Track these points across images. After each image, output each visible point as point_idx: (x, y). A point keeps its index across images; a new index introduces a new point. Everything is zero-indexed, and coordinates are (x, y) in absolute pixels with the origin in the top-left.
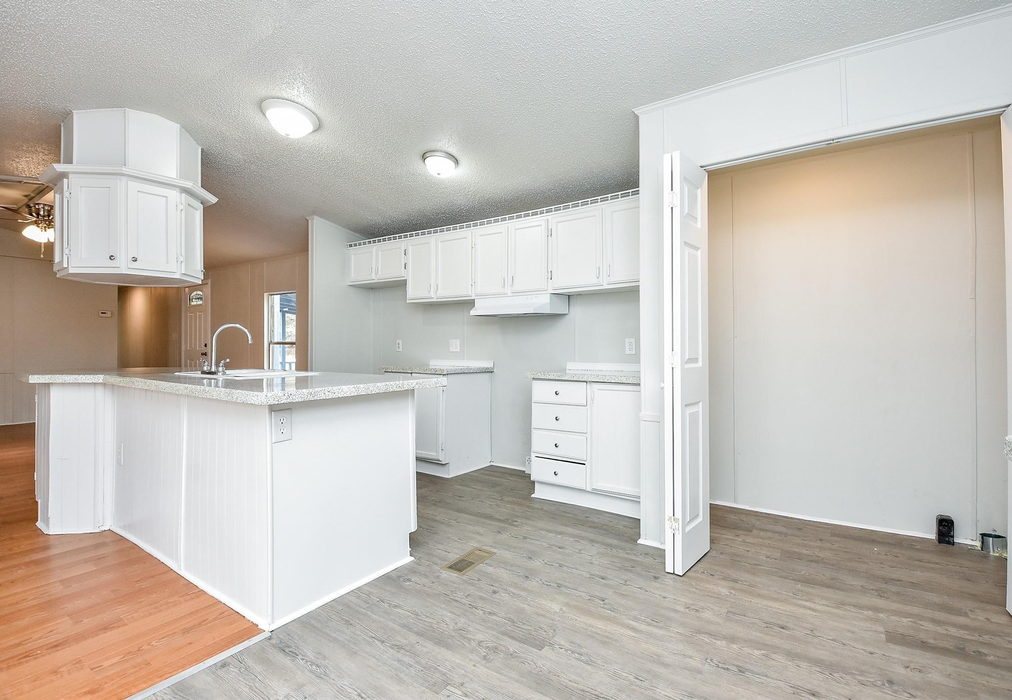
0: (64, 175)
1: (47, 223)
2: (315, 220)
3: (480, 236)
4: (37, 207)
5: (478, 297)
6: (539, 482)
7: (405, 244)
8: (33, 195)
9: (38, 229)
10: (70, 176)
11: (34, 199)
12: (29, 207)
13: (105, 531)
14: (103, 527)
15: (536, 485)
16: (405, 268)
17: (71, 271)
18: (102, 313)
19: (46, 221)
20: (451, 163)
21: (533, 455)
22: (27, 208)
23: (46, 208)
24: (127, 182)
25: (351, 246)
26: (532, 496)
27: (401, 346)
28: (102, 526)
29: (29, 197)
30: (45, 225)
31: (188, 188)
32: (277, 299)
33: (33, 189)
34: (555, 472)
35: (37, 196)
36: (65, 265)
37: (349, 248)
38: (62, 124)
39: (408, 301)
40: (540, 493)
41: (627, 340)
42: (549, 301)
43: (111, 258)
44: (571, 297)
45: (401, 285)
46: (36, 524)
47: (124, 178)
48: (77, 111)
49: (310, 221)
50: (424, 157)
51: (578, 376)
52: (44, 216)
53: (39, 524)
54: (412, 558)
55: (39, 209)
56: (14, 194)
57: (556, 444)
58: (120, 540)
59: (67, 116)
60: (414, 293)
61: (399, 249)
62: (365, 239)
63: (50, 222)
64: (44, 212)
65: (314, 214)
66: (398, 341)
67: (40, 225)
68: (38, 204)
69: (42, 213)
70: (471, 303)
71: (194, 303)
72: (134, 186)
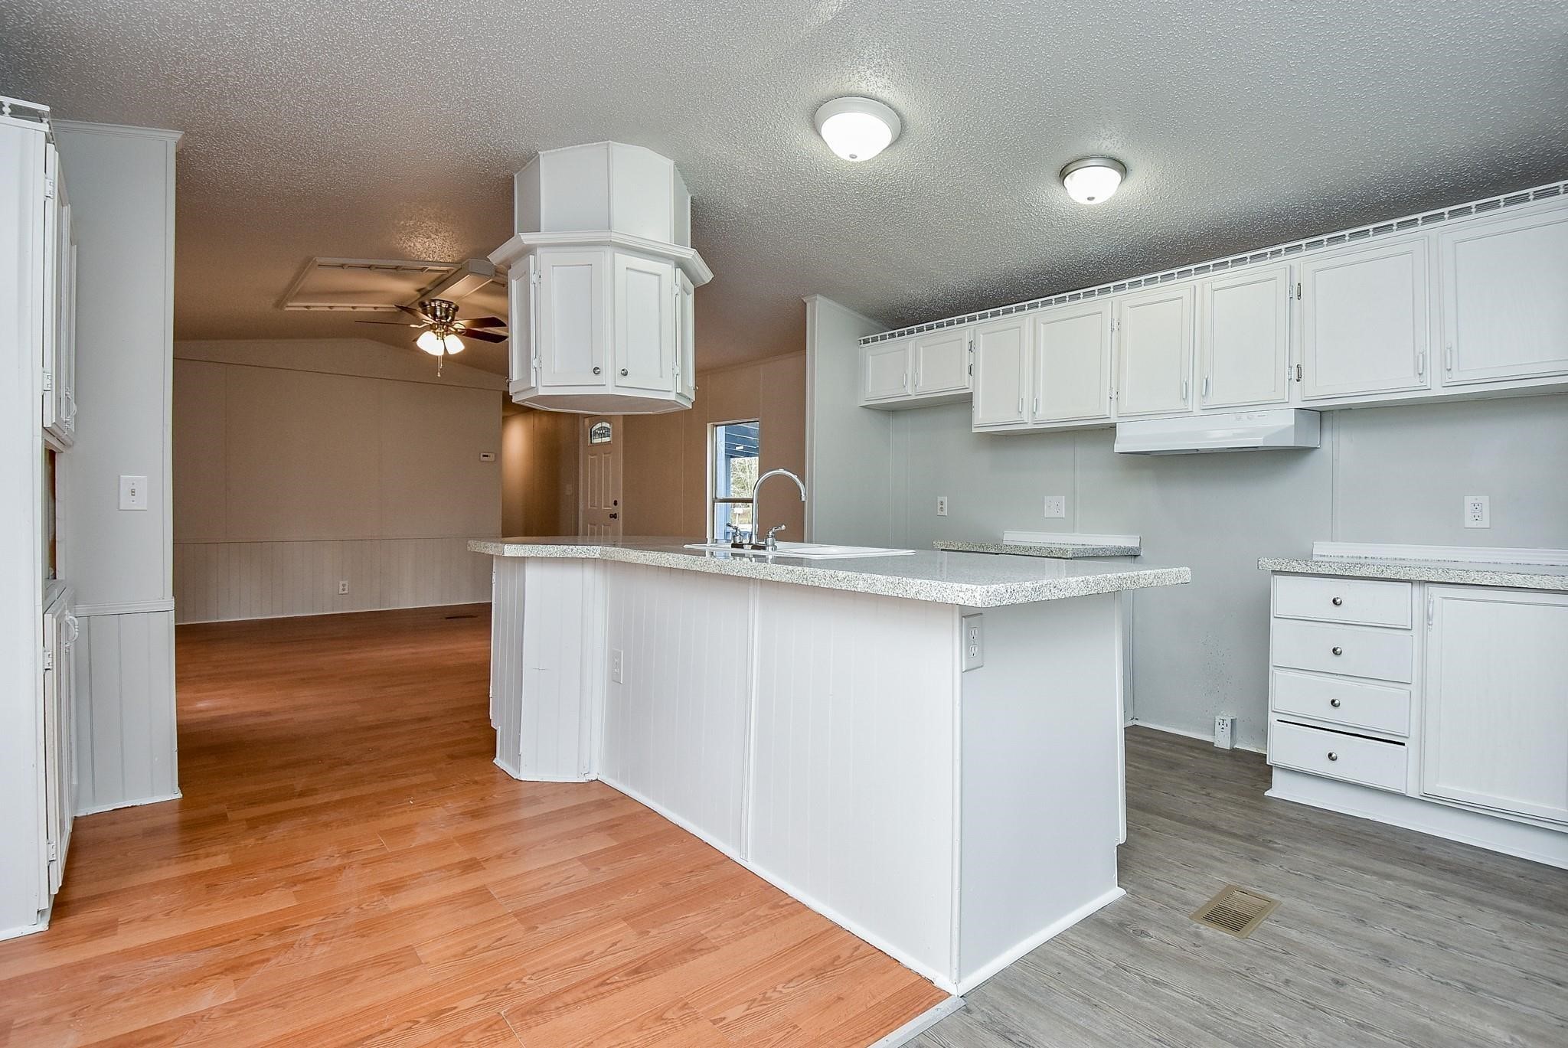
0: (529, 250)
1: (445, 326)
2: (817, 302)
3: (1131, 307)
4: (433, 305)
5: (1123, 420)
6: (1284, 769)
7: (970, 332)
8: (429, 289)
9: (435, 336)
10: (539, 251)
11: (430, 294)
12: (423, 305)
13: (592, 781)
14: (590, 775)
15: (1276, 775)
16: (970, 373)
17: (542, 392)
18: (484, 456)
19: (444, 324)
20: (1114, 176)
21: (1272, 718)
22: (420, 307)
23: (444, 305)
24: (614, 255)
25: (866, 342)
26: (1266, 794)
27: (946, 505)
28: (588, 773)
29: (424, 291)
30: (443, 331)
31: (688, 259)
32: (721, 431)
33: (432, 279)
34: (1330, 755)
35: (436, 289)
36: (533, 385)
37: (863, 345)
38: (515, 176)
39: (974, 430)
40: (1281, 788)
41: (1469, 500)
42: (1293, 423)
43: (596, 371)
44: (1324, 415)
45: (965, 401)
46: (494, 761)
47: (609, 250)
48: (544, 152)
49: (808, 305)
50: (1063, 174)
51: (1395, 570)
52: (441, 318)
53: (498, 761)
54: (1123, 892)
55: (435, 308)
56: (405, 288)
57: (1333, 702)
58: (623, 798)
59: (529, 160)
60: (986, 415)
61: (959, 341)
62: (885, 328)
63: (448, 326)
64: (441, 313)
65: (818, 293)
66: (940, 499)
67: (437, 331)
68: (434, 301)
69: (438, 313)
70: (1107, 432)
71: (597, 440)
72: (623, 260)
